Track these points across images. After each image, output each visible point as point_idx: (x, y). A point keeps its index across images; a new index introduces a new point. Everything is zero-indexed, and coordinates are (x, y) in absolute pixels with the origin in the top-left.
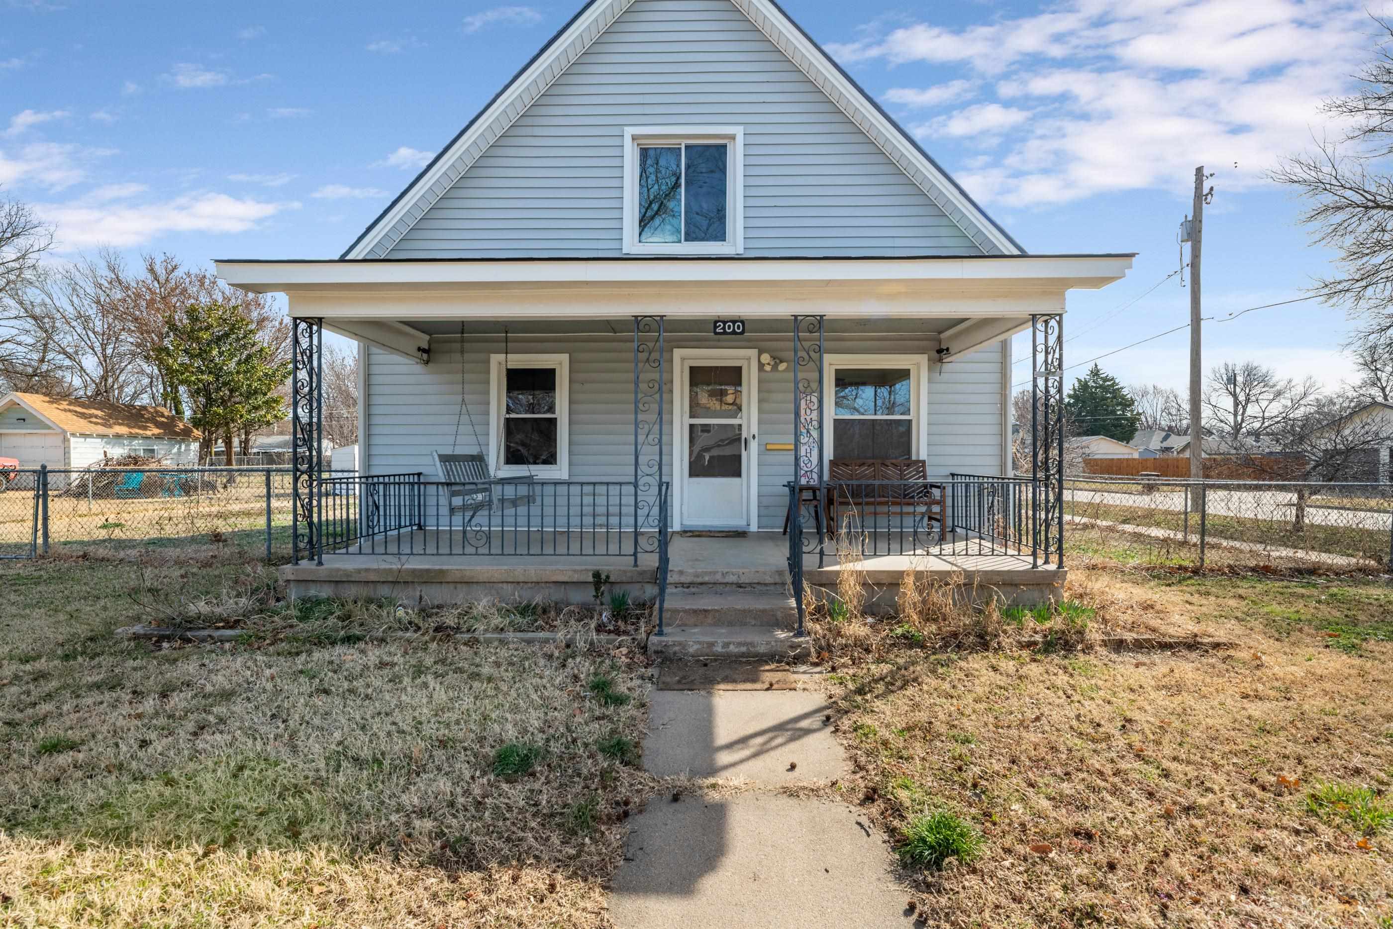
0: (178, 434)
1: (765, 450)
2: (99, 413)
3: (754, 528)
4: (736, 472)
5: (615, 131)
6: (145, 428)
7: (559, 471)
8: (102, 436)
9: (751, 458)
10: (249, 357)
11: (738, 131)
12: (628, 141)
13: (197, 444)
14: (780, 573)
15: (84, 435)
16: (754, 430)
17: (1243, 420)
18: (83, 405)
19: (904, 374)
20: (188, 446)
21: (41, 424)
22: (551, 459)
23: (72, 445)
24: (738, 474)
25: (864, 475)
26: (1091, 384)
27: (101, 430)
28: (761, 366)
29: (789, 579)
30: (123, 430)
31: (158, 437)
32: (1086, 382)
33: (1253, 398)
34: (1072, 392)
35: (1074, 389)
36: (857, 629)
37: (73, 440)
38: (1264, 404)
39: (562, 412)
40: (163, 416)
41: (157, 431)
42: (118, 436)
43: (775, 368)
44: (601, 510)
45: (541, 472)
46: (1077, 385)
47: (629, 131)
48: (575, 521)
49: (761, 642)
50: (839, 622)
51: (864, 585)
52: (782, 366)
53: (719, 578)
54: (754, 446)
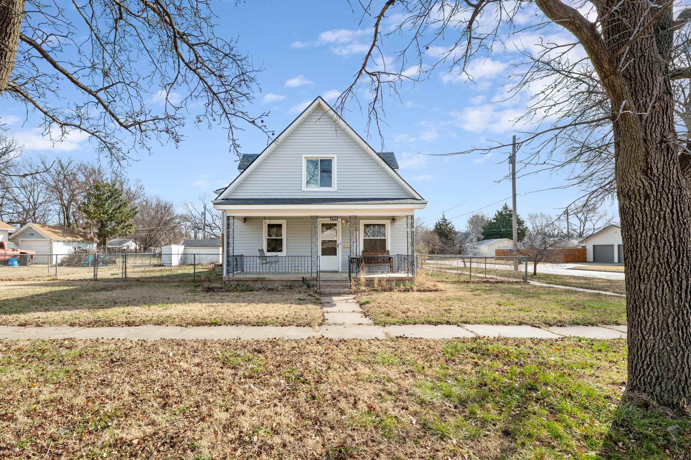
0: (88, 239)
1: (344, 247)
2: (59, 231)
3: (340, 270)
4: (335, 254)
5: (300, 156)
6: (77, 237)
7: (283, 254)
8: (63, 241)
9: (339, 250)
10: (120, 206)
11: (335, 156)
12: (303, 159)
13: (96, 244)
14: (347, 278)
15: (58, 241)
16: (340, 242)
17: (584, 230)
18: (53, 228)
19: (383, 225)
20: (93, 245)
21: (41, 236)
22: (281, 251)
23: (54, 245)
24: (336, 255)
25: (371, 255)
26: (504, 213)
27: (63, 239)
28: (342, 224)
29: (348, 279)
30: (70, 238)
31: (83, 242)
32: (502, 212)
33: (589, 219)
34: (495, 217)
35: (496, 215)
36: (363, 288)
37: (54, 243)
38: (594, 222)
39: (284, 237)
40: (81, 232)
41: (82, 239)
42: (69, 241)
43: (346, 224)
44: (296, 265)
45: (279, 254)
46: (497, 214)
47: (304, 156)
48: (287, 269)
49: (342, 290)
50: (360, 287)
51: (367, 280)
52: (348, 224)
53: (332, 279)
54: (340, 246)
